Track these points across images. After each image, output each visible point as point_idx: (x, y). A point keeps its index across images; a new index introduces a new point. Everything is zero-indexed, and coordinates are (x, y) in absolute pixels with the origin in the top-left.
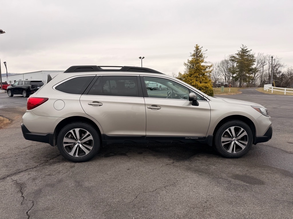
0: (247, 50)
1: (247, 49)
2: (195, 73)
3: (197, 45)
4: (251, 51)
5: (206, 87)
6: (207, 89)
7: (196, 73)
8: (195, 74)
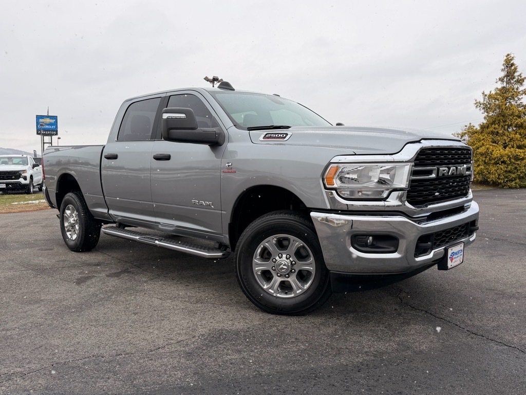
2: (492, 124)
3: (508, 55)
5: (517, 158)
6: (519, 162)
7: (495, 125)
8: (493, 126)
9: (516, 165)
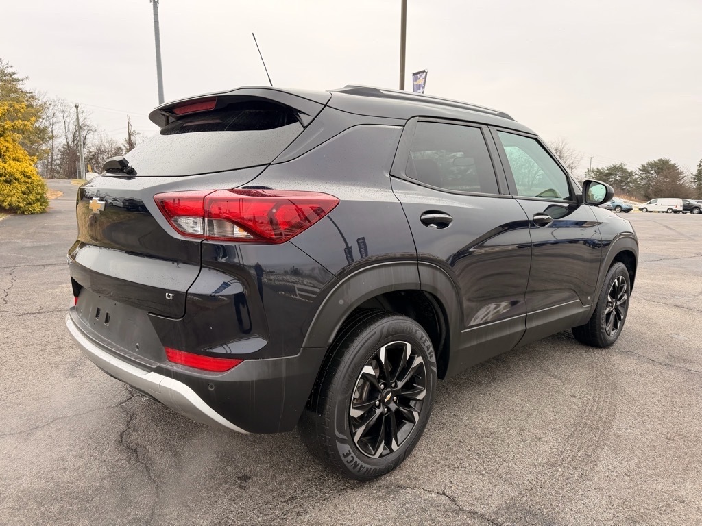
0: (15, 76)
1: (14, 73)
4: (25, 81)
9: (28, 185)
